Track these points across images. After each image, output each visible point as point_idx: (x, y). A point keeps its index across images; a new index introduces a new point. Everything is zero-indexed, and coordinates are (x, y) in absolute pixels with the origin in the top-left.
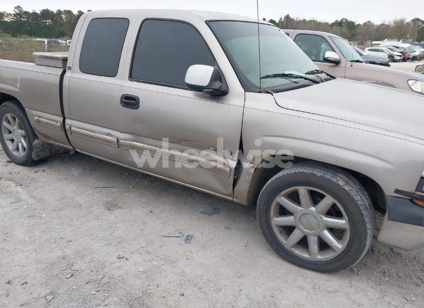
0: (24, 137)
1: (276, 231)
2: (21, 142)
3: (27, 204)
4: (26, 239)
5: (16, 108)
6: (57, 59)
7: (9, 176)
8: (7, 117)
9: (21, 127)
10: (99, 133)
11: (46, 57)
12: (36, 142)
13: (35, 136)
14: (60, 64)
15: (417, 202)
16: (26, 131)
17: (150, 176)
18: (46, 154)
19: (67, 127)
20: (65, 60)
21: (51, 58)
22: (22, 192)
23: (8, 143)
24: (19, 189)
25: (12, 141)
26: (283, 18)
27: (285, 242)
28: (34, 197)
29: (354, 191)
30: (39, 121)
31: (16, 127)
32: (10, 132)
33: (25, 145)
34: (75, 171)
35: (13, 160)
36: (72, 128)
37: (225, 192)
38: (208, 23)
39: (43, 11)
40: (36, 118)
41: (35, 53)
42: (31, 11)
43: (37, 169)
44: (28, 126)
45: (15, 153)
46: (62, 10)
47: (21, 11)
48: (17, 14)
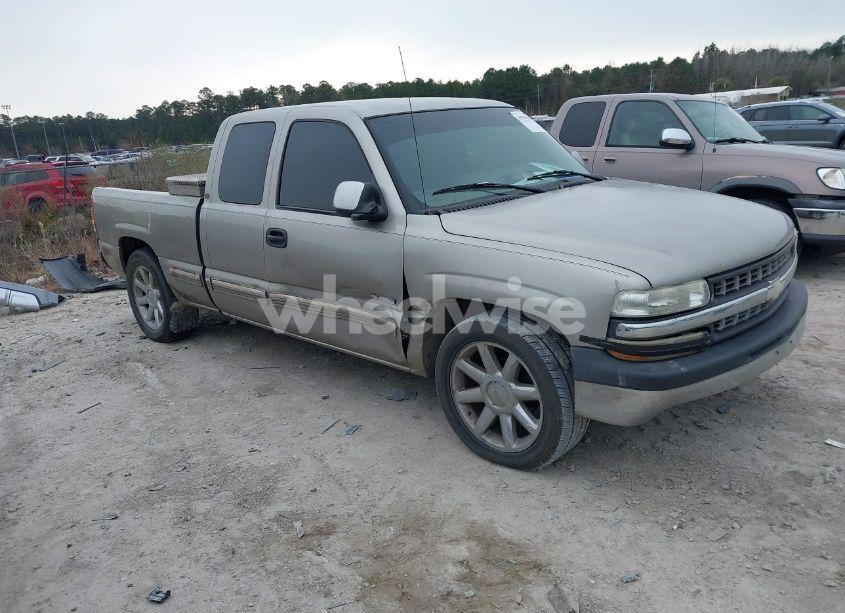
0: (160, 299)
1: (462, 411)
2: (157, 307)
3: (154, 390)
4: (142, 430)
5: (148, 258)
6: (192, 184)
7: (139, 356)
8: (139, 273)
9: (155, 286)
10: (246, 285)
11: (181, 183)
12: (175, 305)
13: (173, 298)
14: (196, 190)
15: (612, 353)
16: (161, 290)
17: (335, 352)
18: (190, 324)
19: (207, 279)
20: (202, 185)
21: (187, 184)
22: (151, 377)
23: (142, 309)
24: (149, 372)
25: (147, 306)
26: (702, 52)
27: (473, 427)
28: (164, 382)
29: (542, 344)
30: (174, 274)
31: (150, 285)
32: (144, 294)
33: (162, 311)
34: (229, 347)
35: (148, 335)
36: (214, 281)
37: (398, 360)
38: (366, 121)
39: (245, 91)
40: (171, 270)
41: (169, 179)
42: (225, 95)
43: (178, 346)
44: (163, 284)
45: (150, 324)
46: (277, 86)
47: (209, 96)
48: (204, 102)
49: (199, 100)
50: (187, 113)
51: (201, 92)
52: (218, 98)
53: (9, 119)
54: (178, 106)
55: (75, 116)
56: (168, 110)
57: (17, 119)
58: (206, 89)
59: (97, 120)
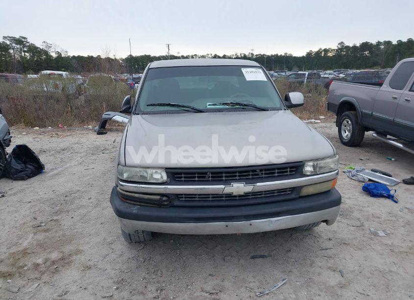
39: (363, 43)
47: (343, 46)
48: (339, 49)
49: (337, 48)
50: (330, 54)
51: (339, 44)
52: (347, 47)
53: (253, 55)
54: (326, 51)
55: (279, 54)
56: (321, 52)
57: (257, 55)
58: (342, 43)
59: (288, 57)
